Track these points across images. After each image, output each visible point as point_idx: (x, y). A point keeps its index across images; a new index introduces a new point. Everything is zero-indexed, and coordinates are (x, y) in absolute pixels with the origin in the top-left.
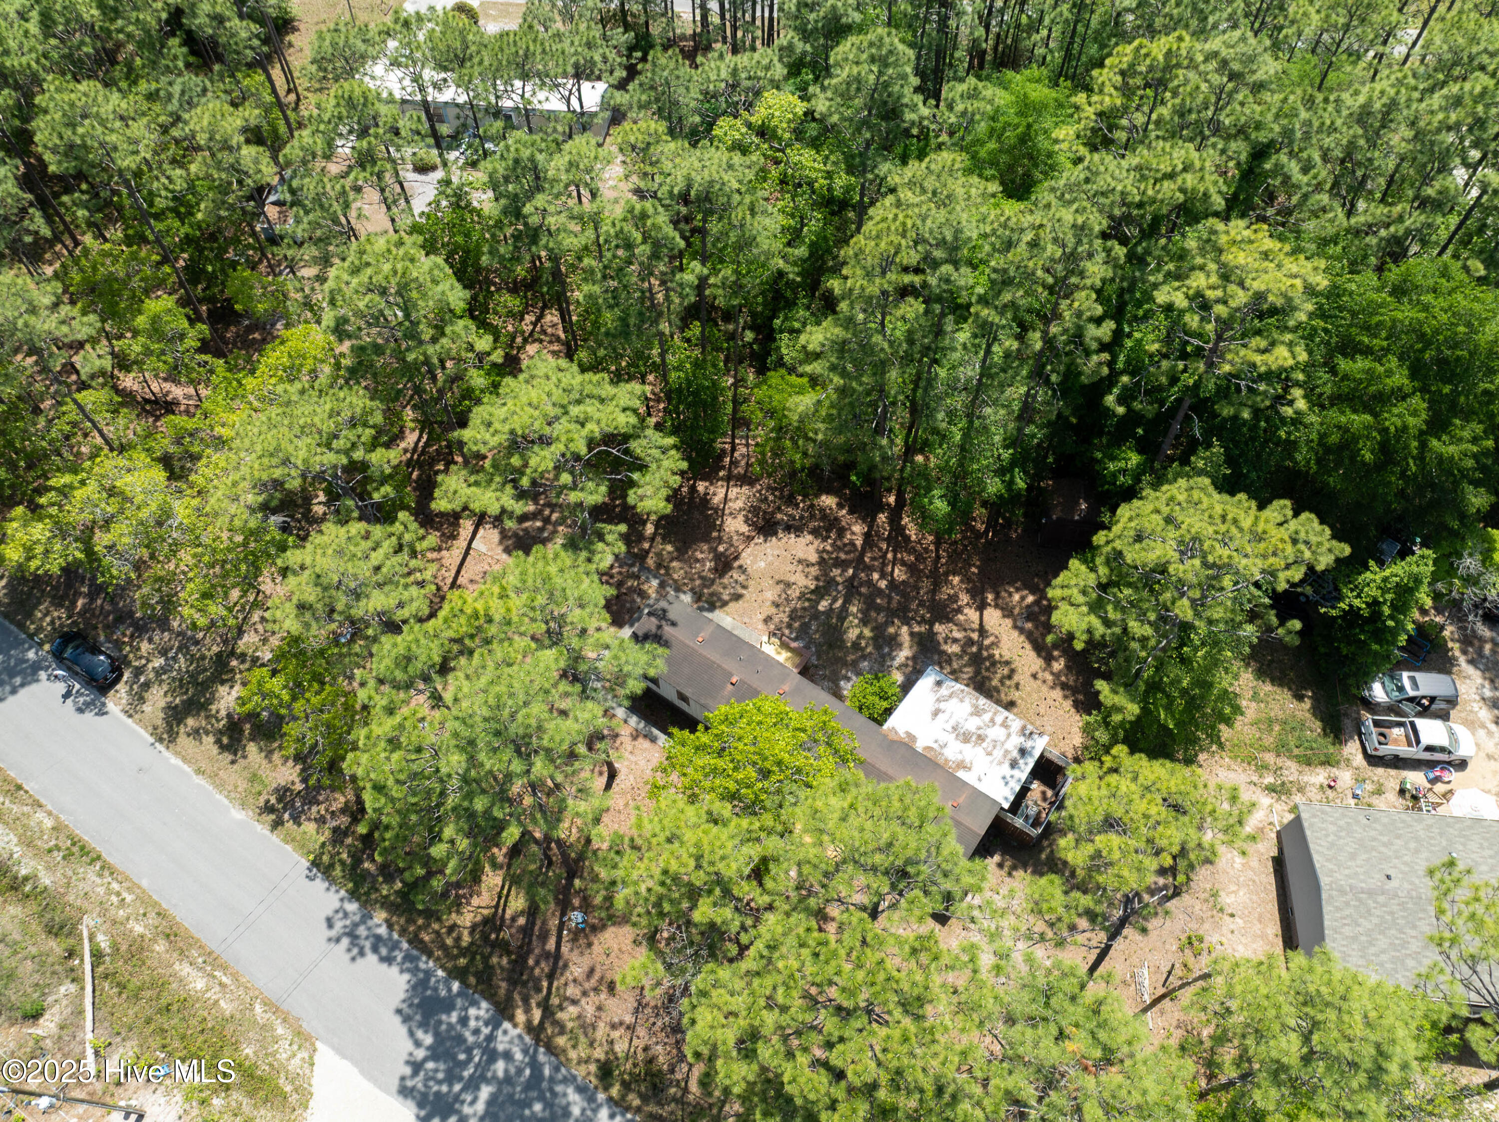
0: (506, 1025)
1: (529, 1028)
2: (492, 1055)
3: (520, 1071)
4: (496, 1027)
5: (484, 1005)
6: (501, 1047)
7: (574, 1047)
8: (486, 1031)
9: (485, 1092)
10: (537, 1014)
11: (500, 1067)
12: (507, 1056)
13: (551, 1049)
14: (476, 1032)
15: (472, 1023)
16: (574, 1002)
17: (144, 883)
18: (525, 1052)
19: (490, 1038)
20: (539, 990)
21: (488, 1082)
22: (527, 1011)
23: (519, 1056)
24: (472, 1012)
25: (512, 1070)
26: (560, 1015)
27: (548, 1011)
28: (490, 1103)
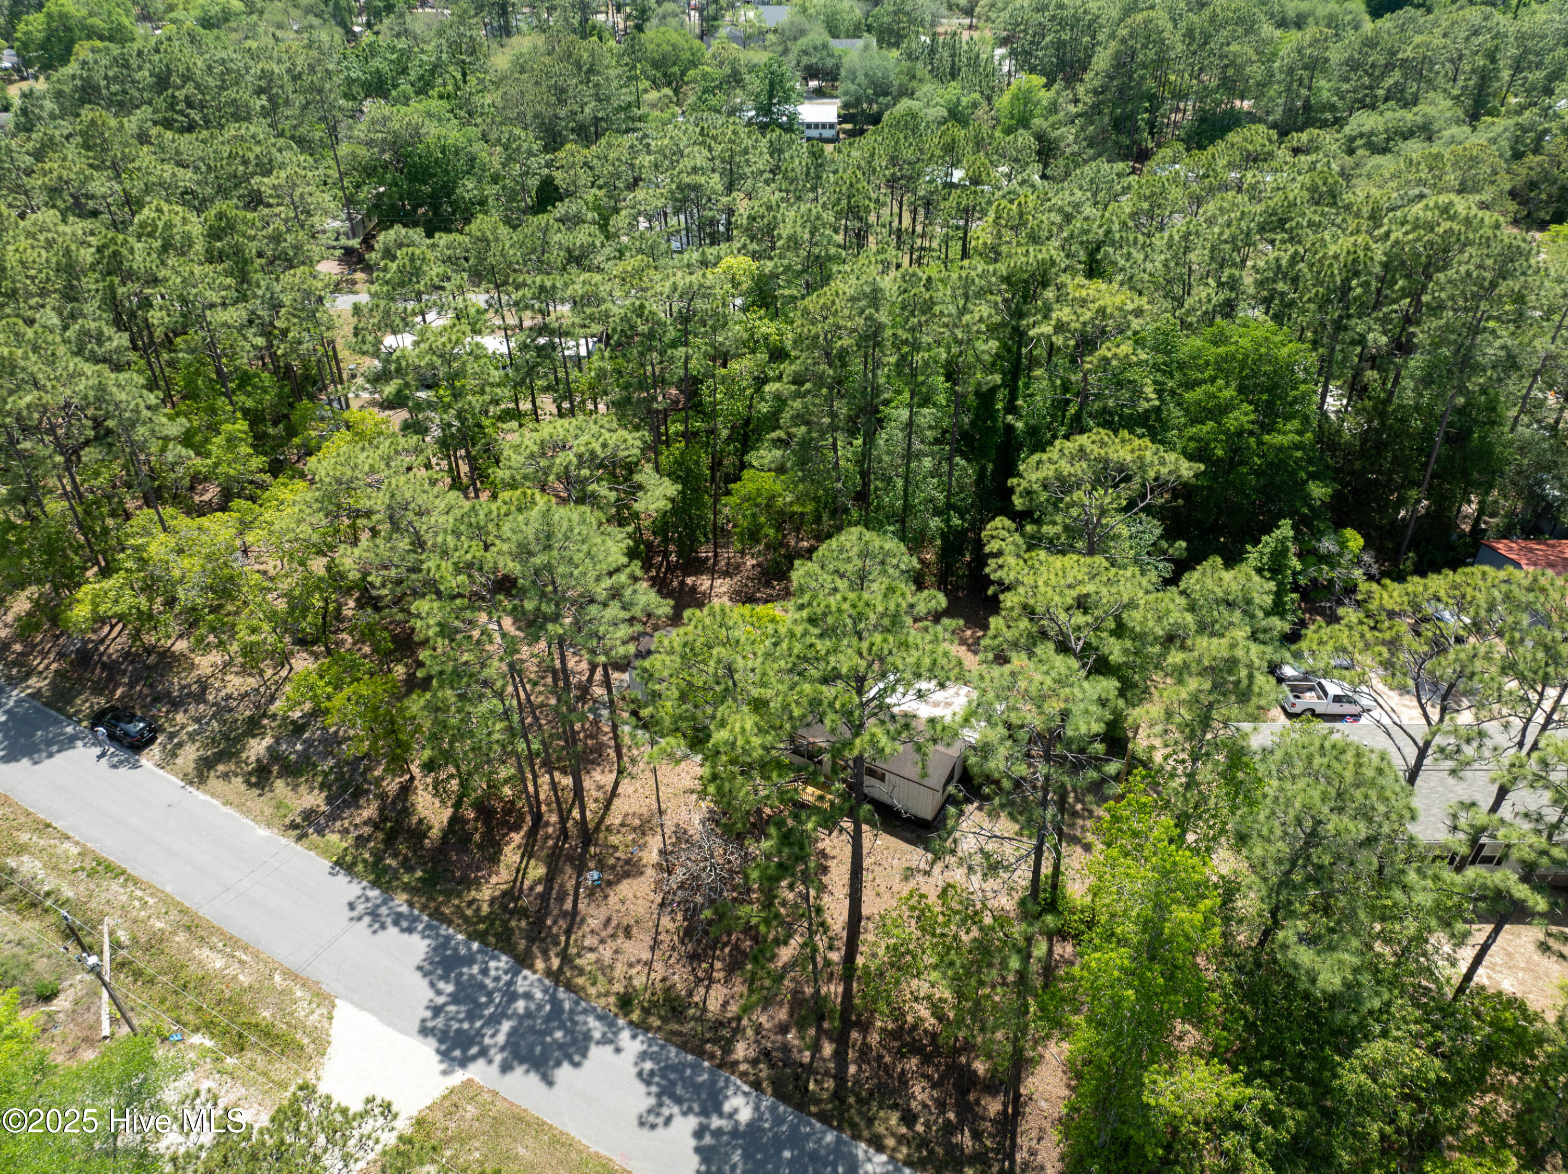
0: (526, 972)
1: (549, 973)
2: (512, 997)
3: (540, 1007)
4: (516, 973)
5: (504, 958)
6: (521, 990)
7: (594, 984)
8: (507, 978)
9: (506, 1026)
10: (556, 963)
11: (520, 1005)
12: (528, 996)
13: (569, 987)
14: (497, 979)
15: (493, 973)
16: (592, 950)
17: (168, 889)
18: (545, 991)
19: (510, 983)
20: (557, 943)
21: (509, 1018)
22: (547, 959)
23: (539, 995)
24: (492, 964)
25: (533, 1007)
26: (578, 961)
27: (565, 958)
28: (512, 1033)
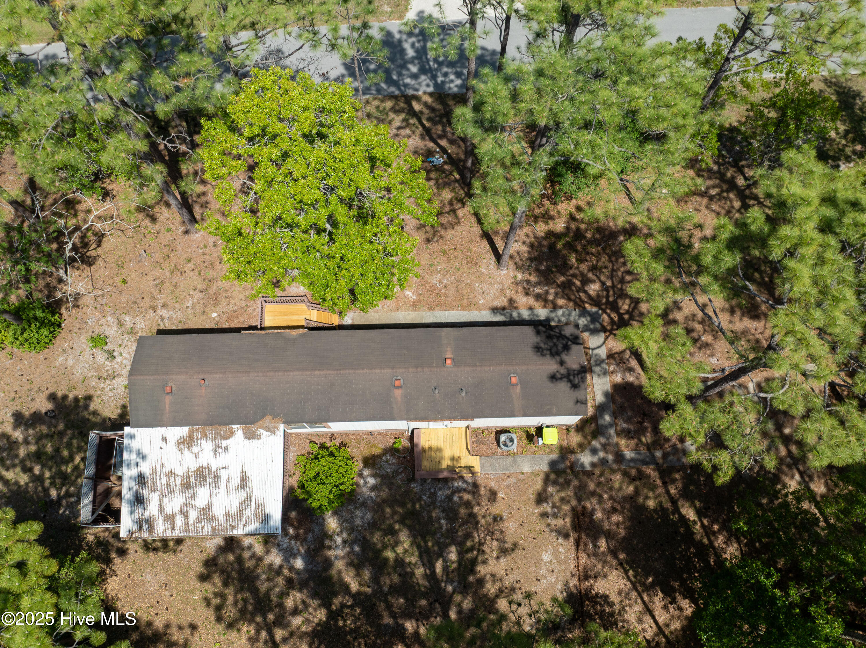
0: (431, 89)
1: (417, 98)
2: (423, 70)
3: (400, 74)
4: (436, 85)
5: (455, 89)
6: (423, 77)
7: (378, 107)
8: (440, 79)
9: (411, 53)
10: (417, 107)
11: (414, 69)
12: (415, 76)
13: (392, 97)
14: (446, 75)
15: (452, 77)
16: (399, 128)
18: (406, 85)
19: (434, 77)
20: (429, 119)
21: (414, 58)
22: (426, 104)
23: (408, 81)
24: (459, 82)
25: (404, 72)
26: (403, 116)
27: (413, 113)
28: (403, 51)
